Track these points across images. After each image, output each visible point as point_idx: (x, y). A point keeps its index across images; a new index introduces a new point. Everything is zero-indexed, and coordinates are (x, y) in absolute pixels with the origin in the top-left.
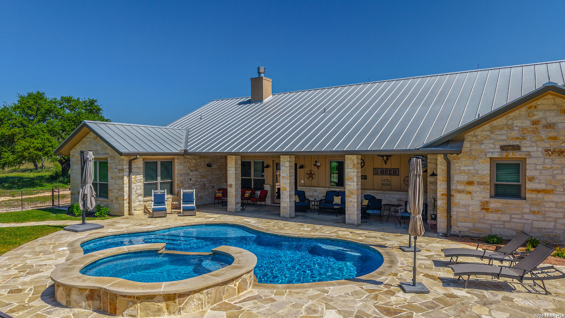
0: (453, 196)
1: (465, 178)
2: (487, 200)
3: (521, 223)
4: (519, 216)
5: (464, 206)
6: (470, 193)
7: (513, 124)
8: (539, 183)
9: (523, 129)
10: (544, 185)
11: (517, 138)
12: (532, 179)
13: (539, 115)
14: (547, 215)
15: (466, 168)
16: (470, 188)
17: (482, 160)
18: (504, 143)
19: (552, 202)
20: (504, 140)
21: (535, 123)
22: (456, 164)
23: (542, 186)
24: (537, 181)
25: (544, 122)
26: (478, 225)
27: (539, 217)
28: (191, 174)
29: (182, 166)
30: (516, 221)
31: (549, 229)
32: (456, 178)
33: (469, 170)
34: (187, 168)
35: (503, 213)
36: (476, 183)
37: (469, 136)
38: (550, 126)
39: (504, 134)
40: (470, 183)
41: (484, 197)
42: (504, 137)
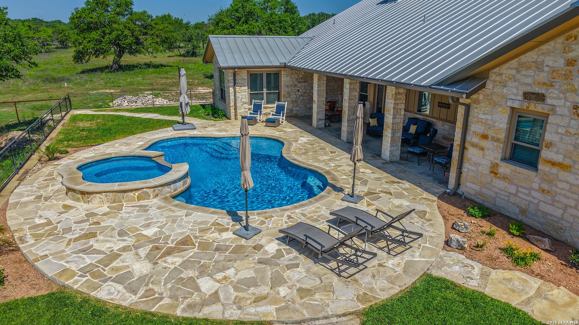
0: (467, 149)
1: (481, 129)
2: (498, 161)
3: (526, 200)
4: (526, 191)
5: (475, 164)
6: (483, 149)
7: (543, 61)
8: (557, 153)
9: (554, 70)
10: (562, 156)
11: (544, 84)
12: (549, 145)
14: (557, 198)
15: (484, 117)
16: (484, 143)
17: (501, 109)
18: (529, 89)
19: (567, 182)
20: (529, 85)
21: (570, 63)
22: (476, 110)
23: (559, 158)
24: (555, 149)
26: (484, 191)
27: (548, 198)
28: (299, 85)
29: (289, 78)
30: (522, 196)
31: (555, 216)
32: (473, 127)
33: (487, 120)
34: (294, 80)
35: (511, 182)
36: (490, 138)
39: (530, 76)
40: (485, 137)
41: (495, 158)
42: (529, 80)
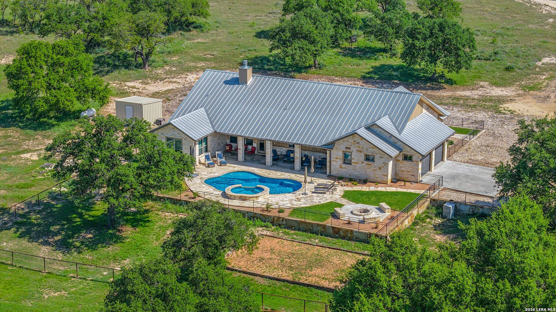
0: (331, 162)
1: (335, 156)
3: (350, 173)
4: (350, 170)
5: (335, 166)
7: (349, 141)
9: (351, 142)
11: (350, 145)
12: (353, 159)
13: (355, 139)
14: (357, 170)
15: (335, 153)
16: (337, 160)
17: (340, 151)
18: (346, 146)
19: (358, 166)
21: (354, 141)
22: (332, 152)
23: (355, 161)
24: (355, 159)
25: (356, 142)
26: (339, 173)
27: (355, 171)
29: (211, 139)
31: (357, 174)
32: (332, 156)
35: (346, 169)
37: (336, 142)
38: (358, 143)
39: (346, 144)
40: (337, 158)
41: (341, 163)
